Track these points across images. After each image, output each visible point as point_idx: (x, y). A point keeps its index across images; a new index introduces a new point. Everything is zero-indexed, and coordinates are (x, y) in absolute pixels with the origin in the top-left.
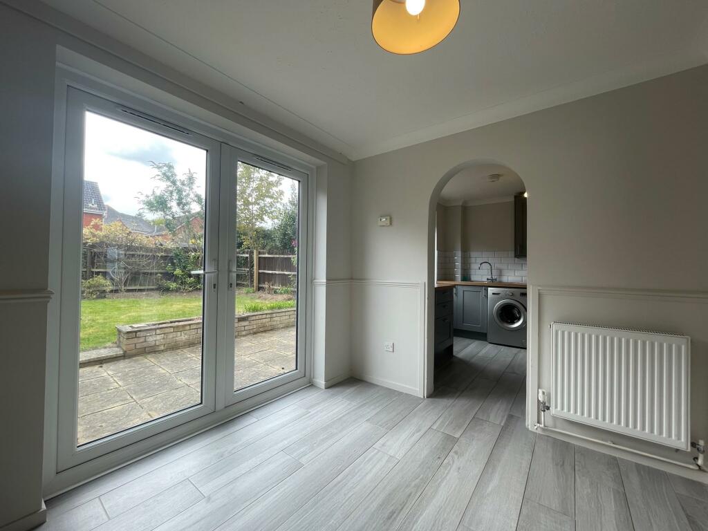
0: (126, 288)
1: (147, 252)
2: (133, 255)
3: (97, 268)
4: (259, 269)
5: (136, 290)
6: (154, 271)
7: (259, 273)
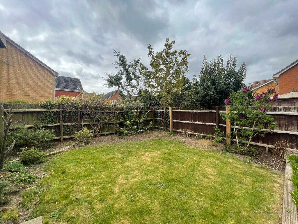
0: (100, 134)
1: (111, 110)
2: (103, 113)
3: (83, 122)
4: (173, 119)
5: (105, 134)
6: (115, 122)
7: (173, 122)
